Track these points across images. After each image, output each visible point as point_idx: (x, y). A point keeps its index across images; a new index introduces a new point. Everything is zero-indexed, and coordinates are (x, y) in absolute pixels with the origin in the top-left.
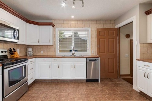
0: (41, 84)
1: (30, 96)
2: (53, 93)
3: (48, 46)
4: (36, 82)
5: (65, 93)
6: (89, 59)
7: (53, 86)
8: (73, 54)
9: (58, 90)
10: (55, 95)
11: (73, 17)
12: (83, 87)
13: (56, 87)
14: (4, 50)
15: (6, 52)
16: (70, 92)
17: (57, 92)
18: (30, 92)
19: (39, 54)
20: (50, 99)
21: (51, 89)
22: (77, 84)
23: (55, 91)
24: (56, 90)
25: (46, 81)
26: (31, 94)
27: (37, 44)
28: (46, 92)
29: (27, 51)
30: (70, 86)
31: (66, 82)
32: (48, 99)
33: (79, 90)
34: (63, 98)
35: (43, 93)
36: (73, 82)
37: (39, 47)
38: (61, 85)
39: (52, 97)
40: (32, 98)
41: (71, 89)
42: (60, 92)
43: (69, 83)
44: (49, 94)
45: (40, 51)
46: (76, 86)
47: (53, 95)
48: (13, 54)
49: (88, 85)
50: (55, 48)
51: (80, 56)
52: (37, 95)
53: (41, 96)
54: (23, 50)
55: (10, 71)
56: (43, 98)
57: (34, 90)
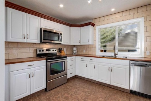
0: (79, 80)
1: (66, 87)
2: (83, 91)
3: (86, 46)
4: (77, 77)
5: (94, 95)
6: (134, 62)
7: (88, 85)
8: (115, 54)
9: (89, 91)
10: (84, 94)
11: (113, 10)
12: (121, 97)
13: (90, 87)
14: (54, 49)
15: (55, 50)
16: (100, 96)
17: (87, 92)
18: (67, 84)
19: (82, 53)
20: (77, 96)
21: (84, 87)
22: (115, 92)
23: (86, 90)
24: (88, 89)
25: (84, 79)
26: (68, 85)
27: (79, 44)
28: (79, 89)
29: (73, 51)
30: (104, 91)
31: (102, 85)
32: (76, 94)
33: (111, 99)
34: (89, 99)
35: (76, 88)
36: (111, 88)
37: (82, 47)
38: (95, 87)
39: (80, 95)
40: (66, 89)
41: (103, 94)
42: (89, 93)
43: (106, 87)
44: (80, 91)
45: (83, 51)
46: (111, 93)
47: (82, 93)
48: (60, 52)
49: (130, 98)
50: (95, 48)
51: (124, 58)
52: (71, 88)
53: (72, 90)
54: (69, 49)
55: (52, 64)
56: (73, 93)
57: (71, 83)
